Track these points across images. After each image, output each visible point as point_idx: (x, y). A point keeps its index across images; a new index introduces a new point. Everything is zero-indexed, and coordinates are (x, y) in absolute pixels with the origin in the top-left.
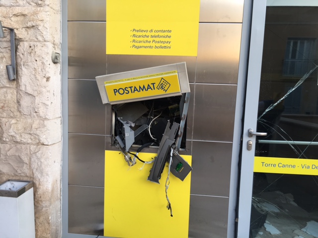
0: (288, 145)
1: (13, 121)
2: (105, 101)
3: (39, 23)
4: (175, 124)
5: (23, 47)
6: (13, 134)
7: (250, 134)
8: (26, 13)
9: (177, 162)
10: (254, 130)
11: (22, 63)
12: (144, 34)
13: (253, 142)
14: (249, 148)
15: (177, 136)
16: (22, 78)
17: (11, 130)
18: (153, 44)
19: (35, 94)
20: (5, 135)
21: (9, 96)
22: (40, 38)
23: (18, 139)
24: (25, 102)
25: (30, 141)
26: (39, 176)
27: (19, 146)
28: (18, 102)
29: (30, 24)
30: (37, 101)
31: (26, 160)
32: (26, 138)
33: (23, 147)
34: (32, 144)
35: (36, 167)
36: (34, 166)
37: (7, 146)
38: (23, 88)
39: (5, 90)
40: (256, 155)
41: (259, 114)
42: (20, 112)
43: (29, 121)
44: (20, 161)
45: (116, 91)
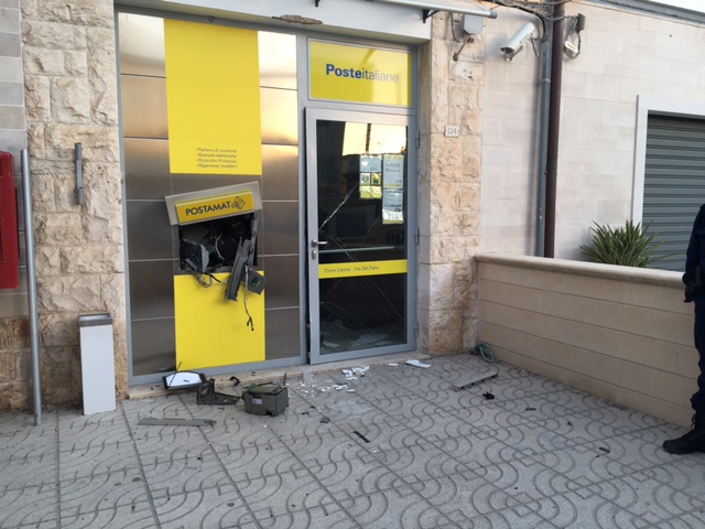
0: (344, 253)
1: (80, 249)
2: (173, 222)
3: (110, 143)
4: (246, 241)
5: (91, 168)
6: (81, 263)
7: (314, 244)
8: (92, 131)
9: (252, 278)
10: (316, 240)
11: (90, 185)
12: (210, 153)
13: (316, 251)
14: (313, 258)
15: (249, 253)
16: (92, 202)
17: (79, 260)
18: (220, 164)
19: (108, 217)
20: (70, 266)
21: (72, 222)
22: (110, 159)
23: (88, 268)
24: (95, 227)
25: (100, 270)
26: (114, 307)
27: (86, 277)
28: (85, 228)
29: (98, 144)
30: (110, 225)
31: (95, 290)
32: (97, 267)
33: (92, 277)
34: (103, 273)
35: (110, 297)
36: (107, 296)
37: (71, 279)
38: (92, 212)
39: (66, 215)
40: (320, 263)
41: (319, 226)
42: (86, 238)
43: (99, 247)
44: (89, 293)
45: (188, 211)
